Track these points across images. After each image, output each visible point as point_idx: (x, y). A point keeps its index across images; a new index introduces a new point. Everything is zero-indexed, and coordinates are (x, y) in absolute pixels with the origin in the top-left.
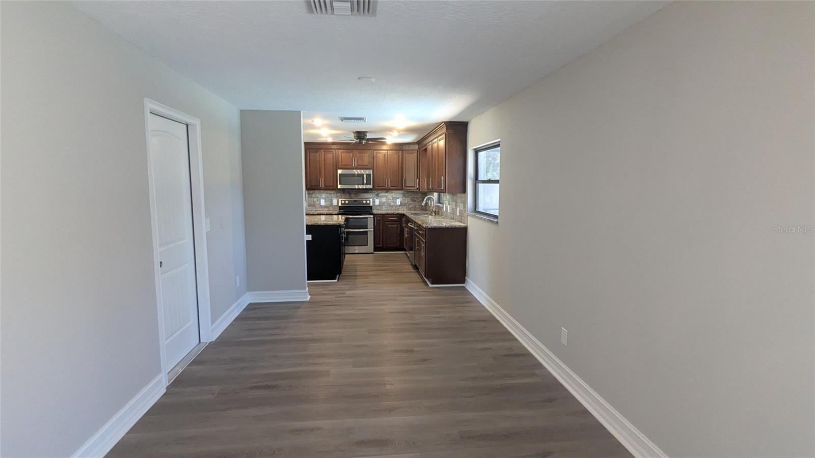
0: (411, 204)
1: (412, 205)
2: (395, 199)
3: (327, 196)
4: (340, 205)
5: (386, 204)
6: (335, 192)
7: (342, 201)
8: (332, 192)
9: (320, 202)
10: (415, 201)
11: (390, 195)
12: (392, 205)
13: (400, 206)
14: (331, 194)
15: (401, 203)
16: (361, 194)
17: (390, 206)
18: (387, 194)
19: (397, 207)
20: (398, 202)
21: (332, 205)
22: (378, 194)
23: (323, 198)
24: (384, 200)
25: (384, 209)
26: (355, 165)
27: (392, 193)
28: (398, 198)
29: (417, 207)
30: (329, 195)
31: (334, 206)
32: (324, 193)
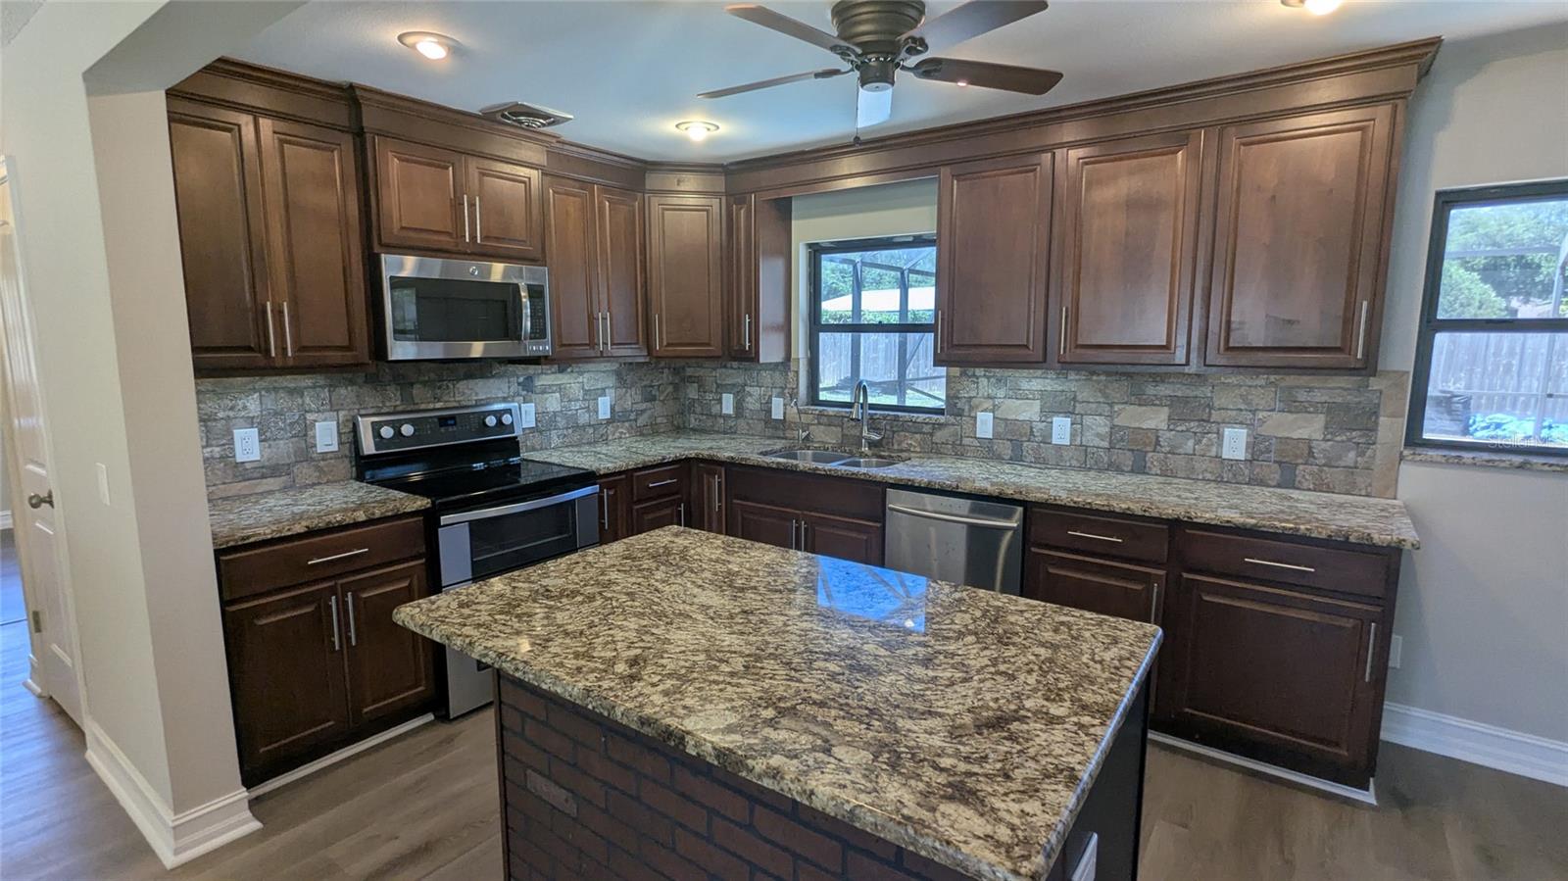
0: (643, 411)
1: (649, 412)
2: (590, 396)
3: (269, 403)
4: (369, 447)
5: (561, 422)
6: (321, 380)
7: (376, 428)
8: (306, 381)
9: (232, 441)
10: (653, 399)
11: (575, 382)
12: (581, 422)
13: (609, 422)
14: (300, 392)
15: (612, 409)
16: (462, 385)
17: (577, 427)
18: (563, 379)
19: (602, 430)
20: (604, 407)
21: (305, 453)
22: (530, 379)
23: (250, 422)
24: (553, 403)
25: (555, 441)
26: (473, 237)
27: (581, 373)
28: (603, 394)
29: (659, 420)
30: (284, 401)
31: (324, 456)
32: (255, 390)
